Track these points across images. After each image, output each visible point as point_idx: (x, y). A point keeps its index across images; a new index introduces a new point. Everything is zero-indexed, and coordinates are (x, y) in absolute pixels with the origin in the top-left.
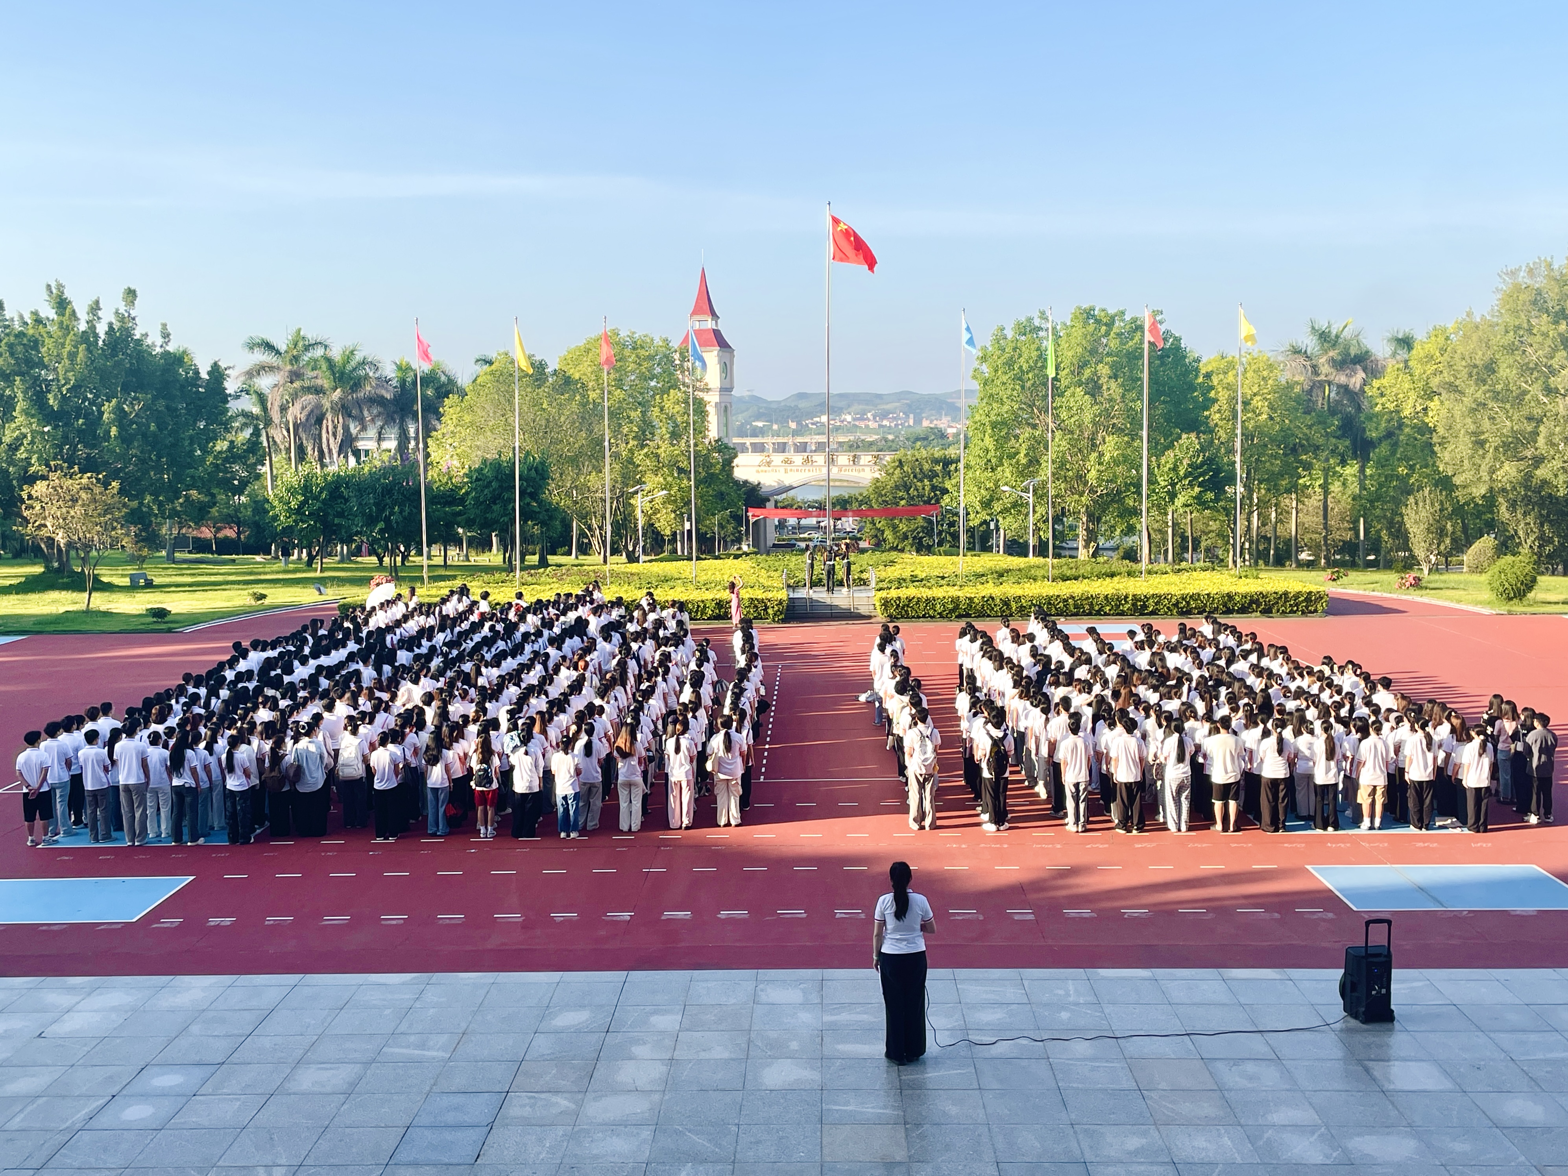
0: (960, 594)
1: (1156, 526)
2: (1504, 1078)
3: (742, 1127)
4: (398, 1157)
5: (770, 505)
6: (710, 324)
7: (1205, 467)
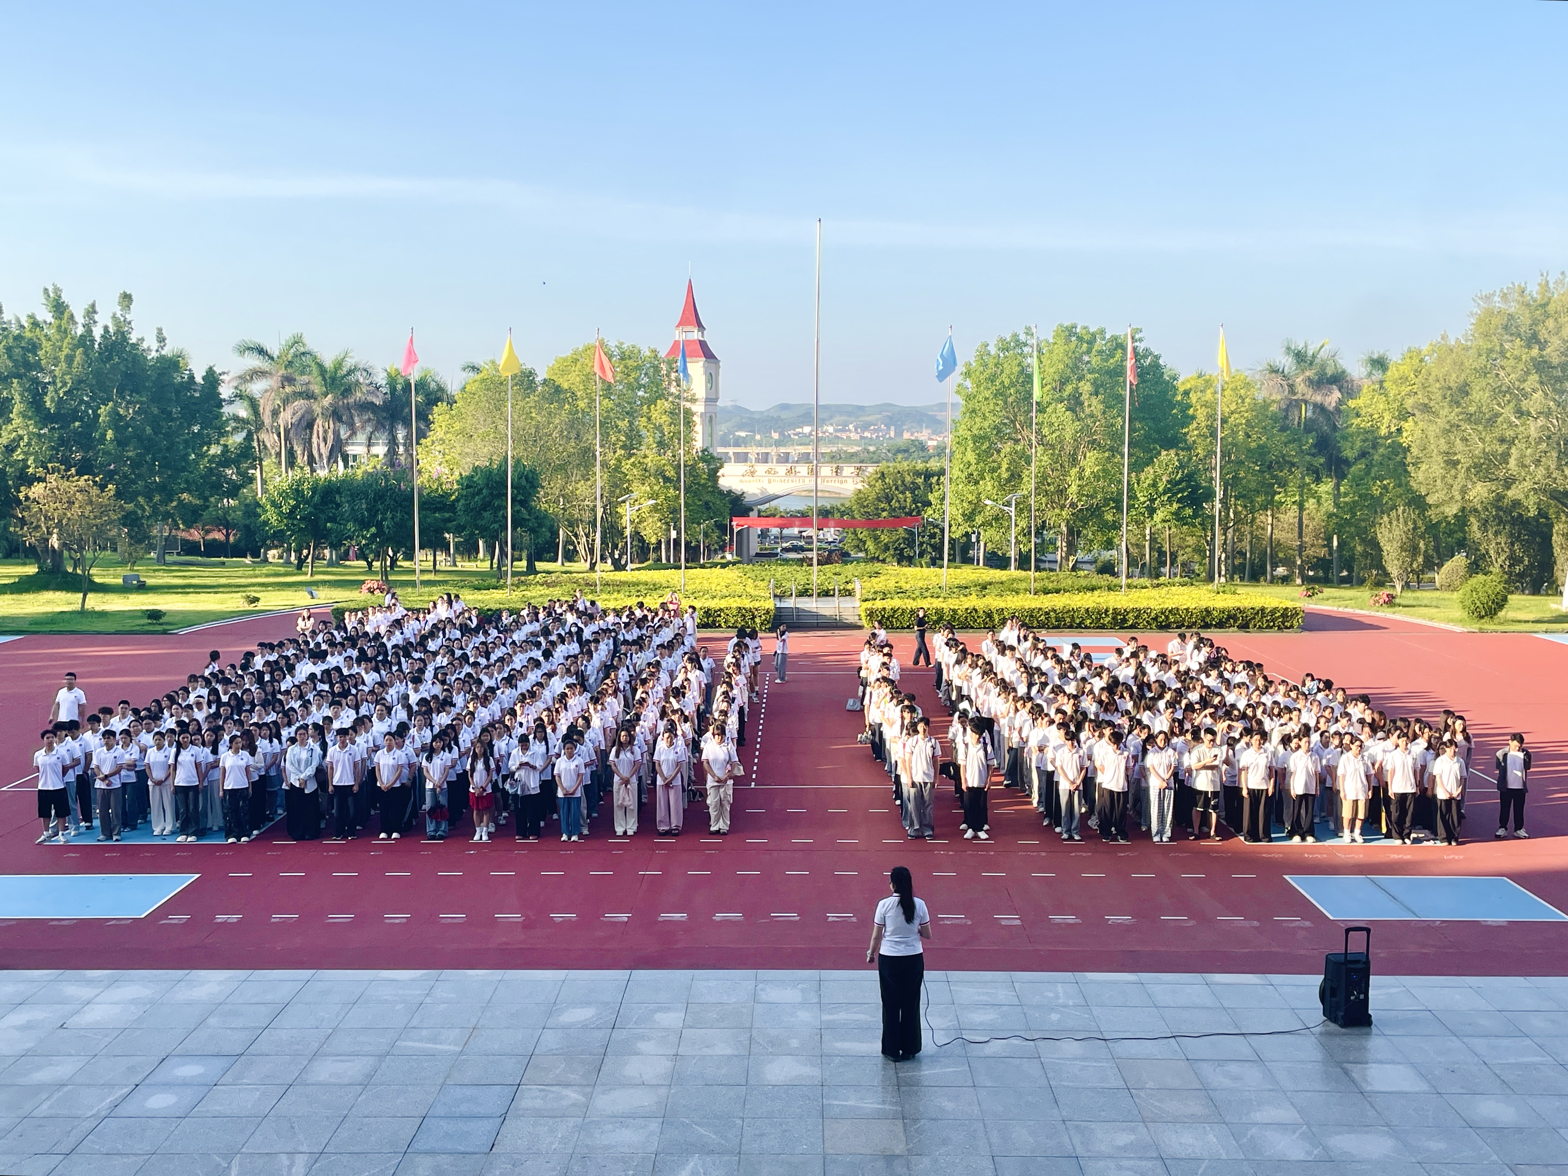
0: (944, 605)
1: (1133, 541)
2: (1477, 1080)
3: (746, 1120)
4: (416, 1146)
5: (753, 514)
6: (696, 335)
7: (1184, 484)
